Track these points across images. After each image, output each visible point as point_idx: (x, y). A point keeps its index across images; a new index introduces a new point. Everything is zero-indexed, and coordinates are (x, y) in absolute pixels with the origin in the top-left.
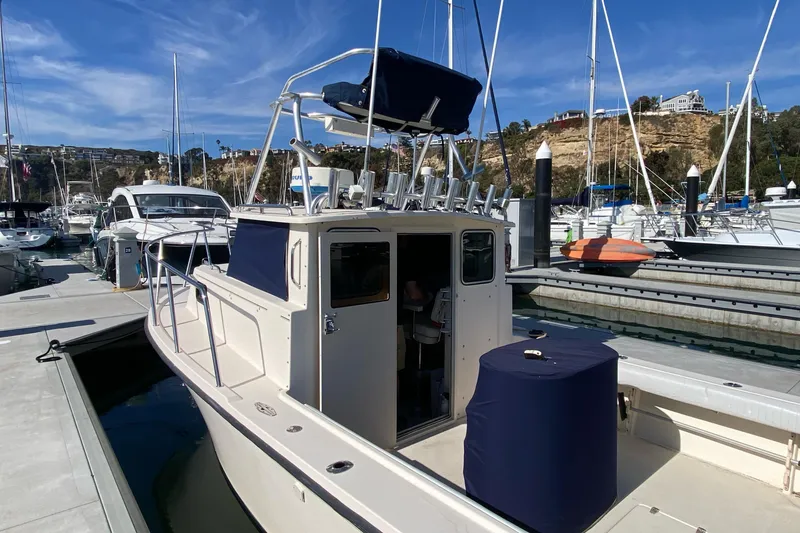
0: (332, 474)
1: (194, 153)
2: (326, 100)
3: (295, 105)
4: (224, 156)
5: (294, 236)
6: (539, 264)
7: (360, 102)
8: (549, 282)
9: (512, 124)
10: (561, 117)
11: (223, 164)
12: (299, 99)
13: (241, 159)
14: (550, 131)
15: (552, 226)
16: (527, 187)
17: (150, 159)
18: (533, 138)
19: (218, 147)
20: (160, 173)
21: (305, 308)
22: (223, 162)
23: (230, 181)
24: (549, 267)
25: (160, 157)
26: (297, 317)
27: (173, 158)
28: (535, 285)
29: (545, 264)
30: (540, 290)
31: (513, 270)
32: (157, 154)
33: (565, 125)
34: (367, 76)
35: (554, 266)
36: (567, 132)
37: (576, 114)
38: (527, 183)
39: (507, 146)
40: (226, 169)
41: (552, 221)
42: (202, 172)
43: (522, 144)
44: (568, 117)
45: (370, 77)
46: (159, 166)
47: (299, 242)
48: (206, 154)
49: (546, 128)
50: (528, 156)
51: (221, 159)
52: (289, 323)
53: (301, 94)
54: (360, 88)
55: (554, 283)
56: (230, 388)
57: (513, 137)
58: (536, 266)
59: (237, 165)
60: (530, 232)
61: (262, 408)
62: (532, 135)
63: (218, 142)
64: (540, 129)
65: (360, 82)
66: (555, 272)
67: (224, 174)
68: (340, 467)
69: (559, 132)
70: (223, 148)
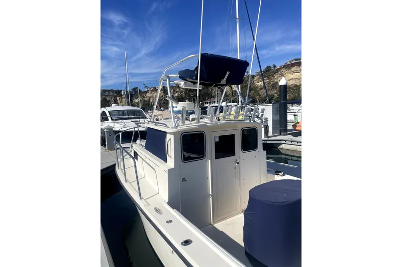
0: (183, 246)
1: (135, 90)
2: (180, 77)
3: (168, 80)
4: (146, 90)
5: (168, 137)
6: (282, 133)
7: (194, 78)
8: (287, 142)
9: (268, 67)
10: (291, 62)
11: (146, 93)
12: (169, 78)
13: (153, 91)
14: (286, 69)
15: (288, 114)
16: (276, 95)
17: (118, 93)
18: (277, 72)
19: (144, 86)
20: (122, 98)
21: (173, 167)
22: (146, 92)
23: (149, 100)
24: (287, 135)
25: (122, 92)
26: (170, 171)
27: (127, 91)
28: (281, 144)
29: (285, 133)
30: (283, 146)
31: (270, 137)
32: (121, 91)
33: (293, 65)
34: (197, 66)
35: (289, 134)
36: (294, 69)
37: (298, 60)
38: (275, 93)
39: (265, 77)
40: (147, 95)
41: (288, 111)
42: (138, 97)
43: (272, 76)
44: (294, 62)
45: (198, 66)
46: (122, 95)
47: (170, 139)
48: (140, 90)
49: (284, 67)
50: (275, 80)
51: (145, 91)
52: (167, 174)
53: (170, 76)
54: (194, 71)
55: (290, 143)
56: (145, 200)
57: (268, 73)
58: (280, 135)
59: (151, 93)
60: (278, 118)
61: (157, 211)
62: (277, 71)
63: (144, 84)
64: (281, 68)
65: (194, 69)
66: (290, 137)
67: (147, 97)
68: (187, 243)
69: (290, 69)
70: (146, 87)
